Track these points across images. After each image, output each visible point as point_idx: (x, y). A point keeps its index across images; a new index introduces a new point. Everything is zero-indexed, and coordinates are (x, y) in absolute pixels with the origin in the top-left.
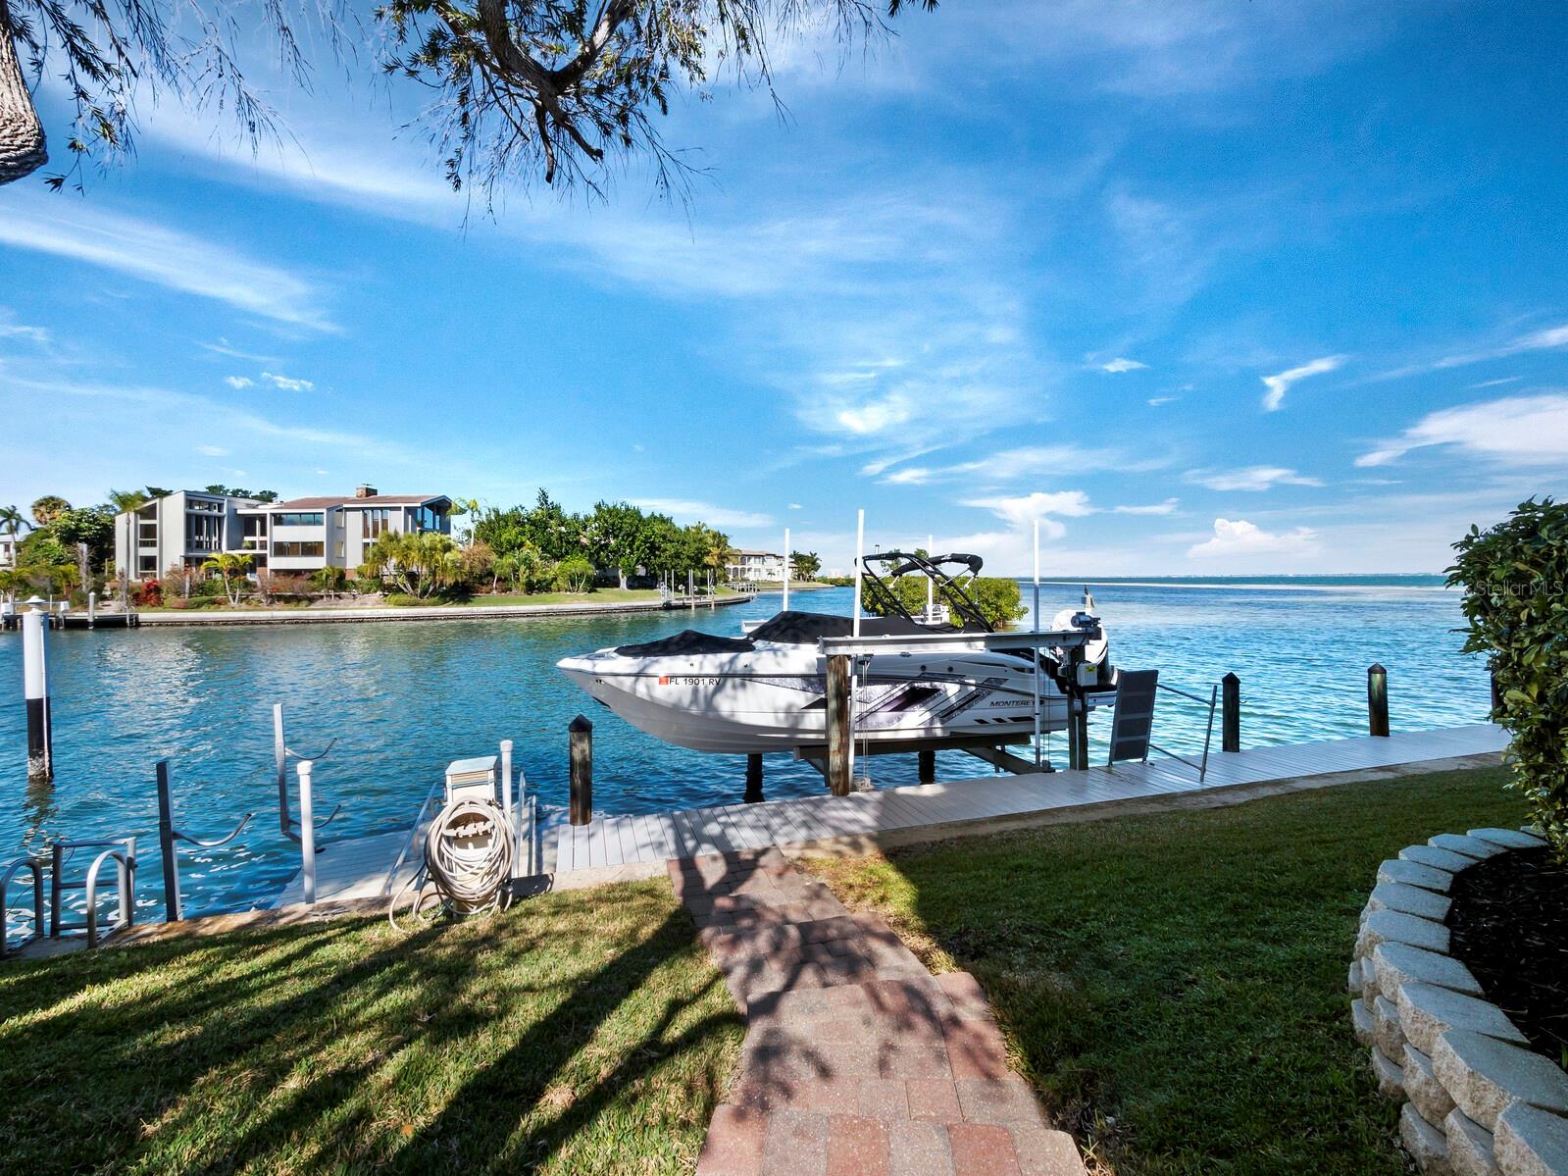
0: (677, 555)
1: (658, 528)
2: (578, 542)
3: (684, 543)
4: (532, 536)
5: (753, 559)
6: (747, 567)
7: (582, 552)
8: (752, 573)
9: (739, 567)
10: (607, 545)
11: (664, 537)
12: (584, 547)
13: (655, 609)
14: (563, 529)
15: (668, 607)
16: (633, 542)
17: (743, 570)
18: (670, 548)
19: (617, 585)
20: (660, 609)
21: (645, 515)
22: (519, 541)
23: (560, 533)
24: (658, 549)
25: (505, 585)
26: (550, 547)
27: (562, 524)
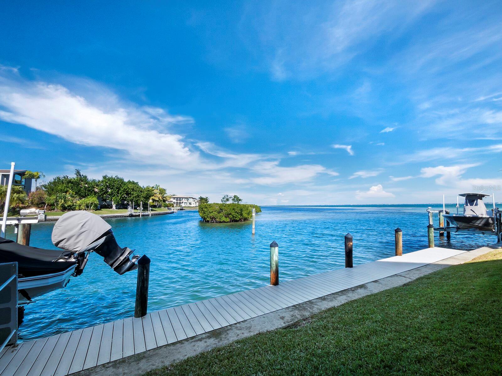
0: (138, 196)
1: (130, 186)
2: (93, 191)
3: (141, 192)
4: (72, 188)
5: (184, 199)
6: (181, 202)
7: (95, 195)
8: (183, 204)
9: (179, 202)
10: (107, 192)
11: (133, 190)
12: (95, 193)
13: (125, 217)
14: (87, 186)
15: (131, 216)
16: (119, 191)
17: (180, 203)
18: (135, 194)
19: (112, 207)
20: (127, 216)
21: (126, 180)
22: (66, 190)
23: (85, 187)
24: (130, 194)
25: (51, 208)
26: (79, 193)
27: (86, 184)
